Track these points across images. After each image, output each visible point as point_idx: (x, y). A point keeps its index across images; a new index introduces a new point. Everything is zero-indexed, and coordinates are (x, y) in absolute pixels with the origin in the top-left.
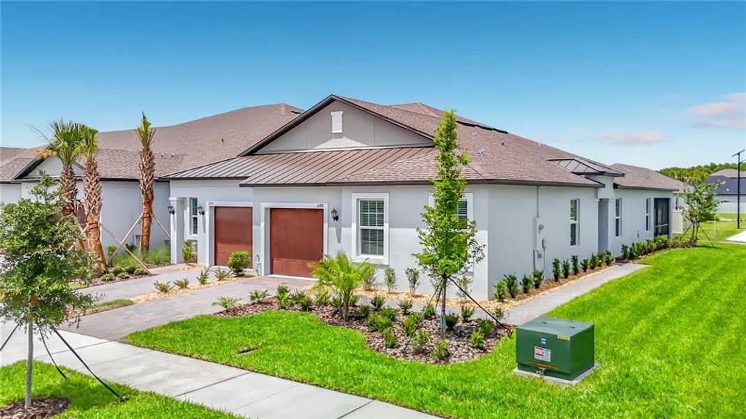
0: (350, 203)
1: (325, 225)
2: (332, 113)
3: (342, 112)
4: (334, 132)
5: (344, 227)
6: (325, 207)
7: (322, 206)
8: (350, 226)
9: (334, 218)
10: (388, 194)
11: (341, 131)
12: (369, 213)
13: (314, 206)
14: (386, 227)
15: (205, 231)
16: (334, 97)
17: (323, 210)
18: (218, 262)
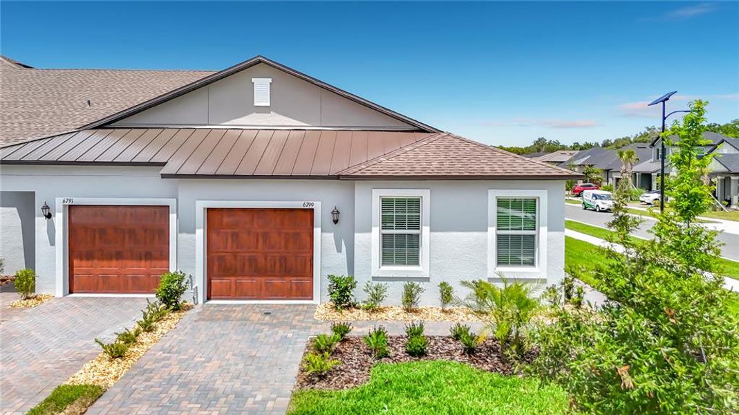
0: (370, 201)
1: (317, 231)
2: (253, 80)
3: (270, 80)
4: (255, 105)
5: (359, 232)
6: (317, 207)
7: (313, 204)
8: (370, 231)
9: (334, 221)
10: (429, 190)
11: (268, 104)
12: (407, 214)
13: (299, 205)
14: (425, 232)
15: (52, 243)
16: (262, 59)
17: (313, 209)
18: (75, 287)
